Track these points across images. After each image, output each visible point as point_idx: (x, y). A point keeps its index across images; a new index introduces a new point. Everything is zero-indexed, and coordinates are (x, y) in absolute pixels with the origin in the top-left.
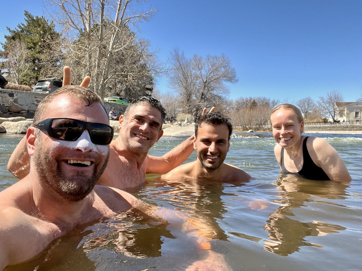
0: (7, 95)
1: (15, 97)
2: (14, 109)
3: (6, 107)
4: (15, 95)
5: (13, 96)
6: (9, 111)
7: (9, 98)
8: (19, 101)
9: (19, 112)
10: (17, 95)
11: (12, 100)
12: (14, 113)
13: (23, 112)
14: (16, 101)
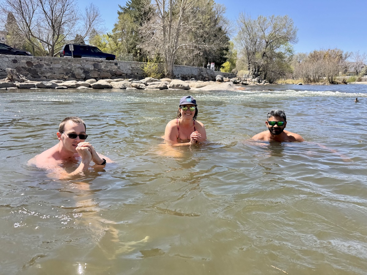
0: (113, 64)
1: (119, 65)
2: (118, 73)
3: (114, 72)
5: (117, 65)
6: (115, 74)
7: (115, 66)
8: (121, 68)
9: (121, 75)
11: (116, 68)
12: (119, 75)
13: (123, 75)
14: (119, 68)
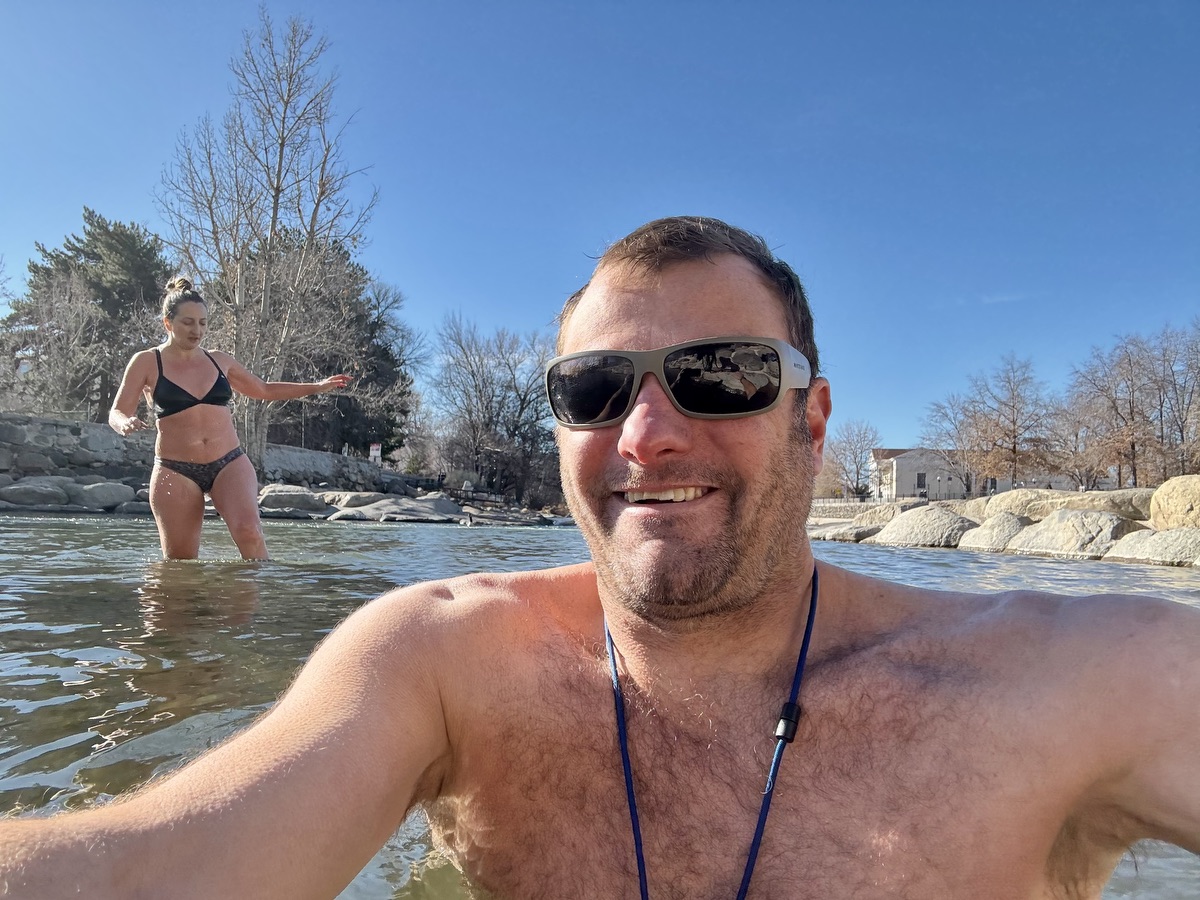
0: (66, 431)
2: (79, 458)
3: (67, 454)
4: (82, 432)
5: (81, 434)
6: (70, 463)
7: (72, 437)
8: (90, 443)
9: (88, 465)
10: (86, 432)
11: (76, 442)
12: (80, 466)
13: (96, 465)
14: (84, 443)
